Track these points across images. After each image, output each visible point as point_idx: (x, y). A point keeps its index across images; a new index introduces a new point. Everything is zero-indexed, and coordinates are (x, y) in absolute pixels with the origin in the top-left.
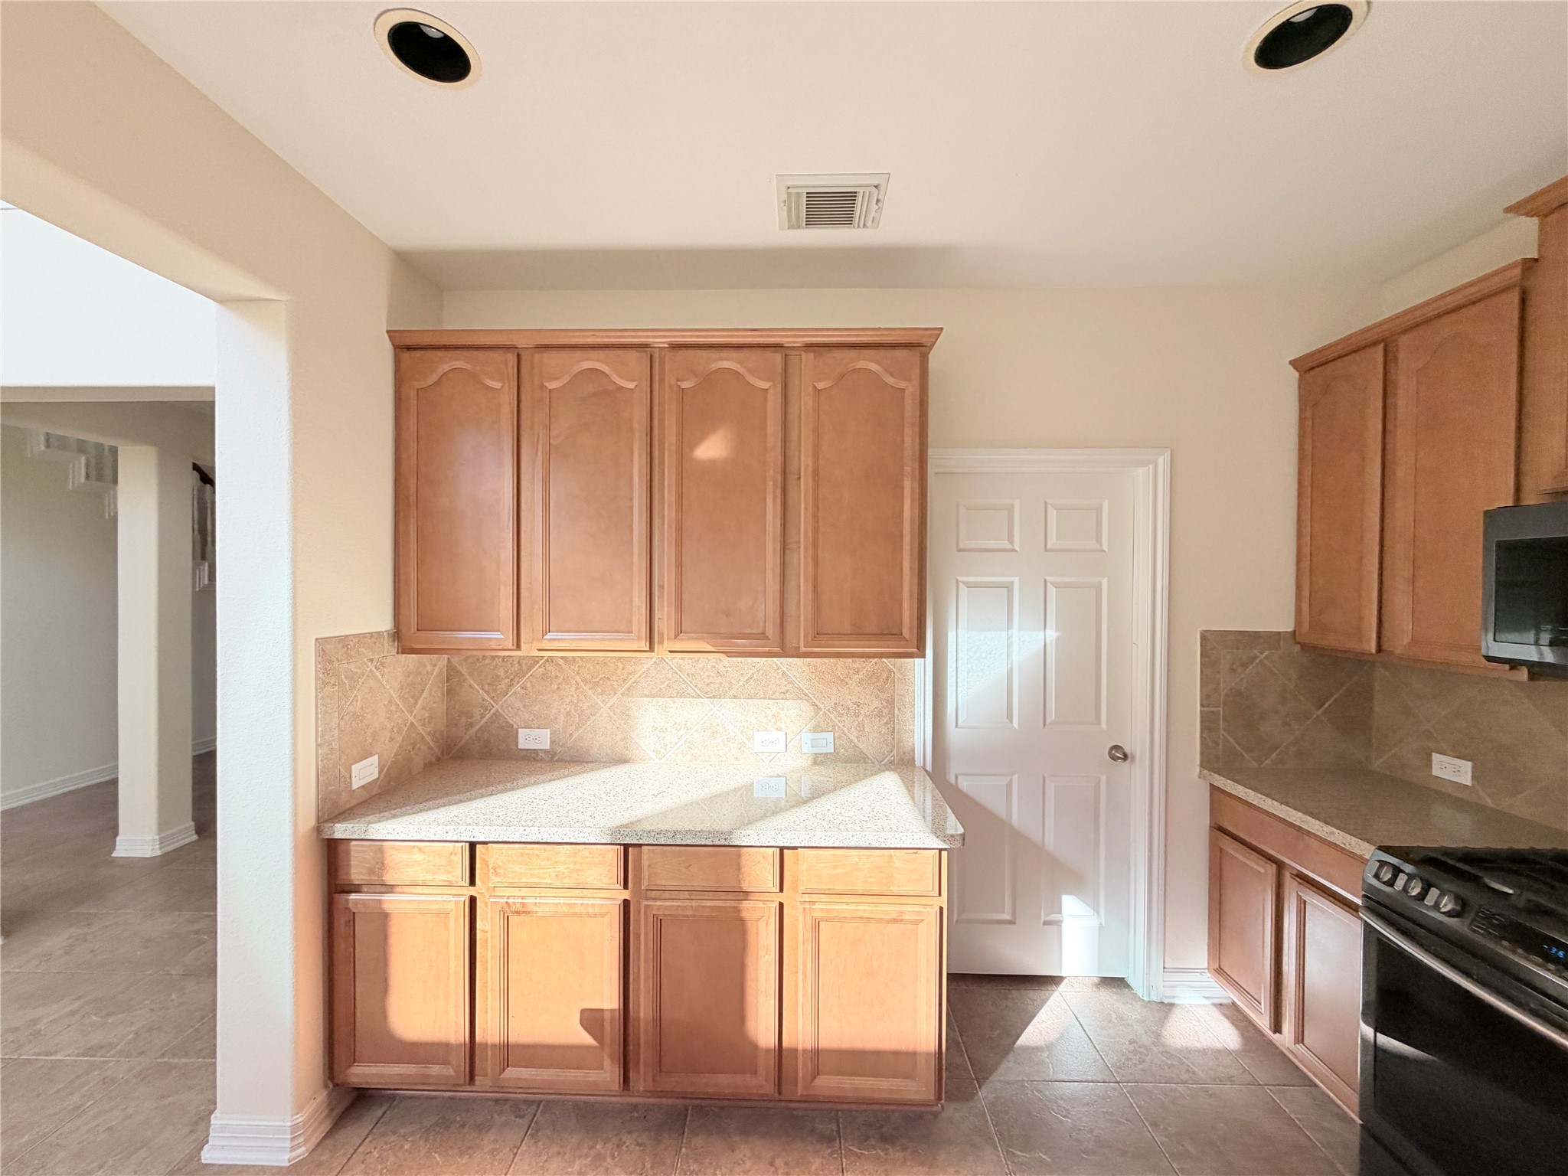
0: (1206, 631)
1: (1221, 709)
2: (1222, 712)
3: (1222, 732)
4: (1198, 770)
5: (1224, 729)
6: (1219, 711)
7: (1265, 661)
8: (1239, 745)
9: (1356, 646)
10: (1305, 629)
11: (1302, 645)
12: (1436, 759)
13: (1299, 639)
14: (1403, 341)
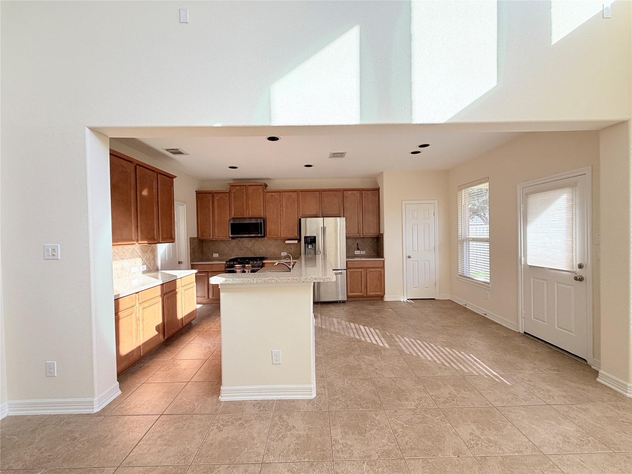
1: (192, 251)
5: (192, 255)
7: (195, 243)
9: (209, 238)
10: (200, 236)
11: (199, 239)
12: (214, 254)
13: (198, 238)
14: (215, 194)
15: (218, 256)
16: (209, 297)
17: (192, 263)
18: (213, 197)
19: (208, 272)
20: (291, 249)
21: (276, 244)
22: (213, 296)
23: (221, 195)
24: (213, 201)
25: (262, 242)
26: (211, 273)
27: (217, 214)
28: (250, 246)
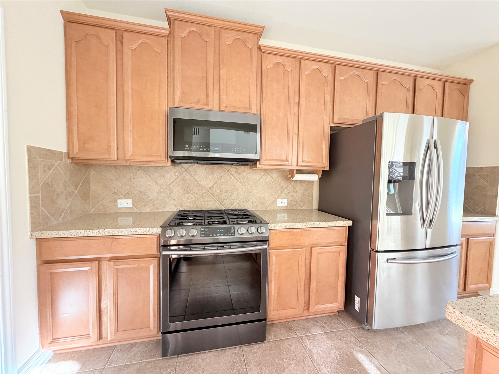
0: (30, 146)
1: (40, 194)
2: (40, 197)
3: (41, 208)
4: (29, 234)
5: (42, 206)
6: (39, 196)
7: (58, 166)
8: (49, 213)
9: (106, 157)
10: (76, 150)
11: (72, 159)
12: (119, 201)
13: (71, 156)
14: (126, 34)
15: (130, 206)
16: (104, 335)
17: (39, 235)
18: (120, 40)
19: (98, 260)
20: (296, 192)
21: (268, 180)
22: (117, 330)
23: (143, 39)
24: (120, 52)
25: (238, 177)
26: (112, 263)
27: (130, 91)
28: (211, 185)
